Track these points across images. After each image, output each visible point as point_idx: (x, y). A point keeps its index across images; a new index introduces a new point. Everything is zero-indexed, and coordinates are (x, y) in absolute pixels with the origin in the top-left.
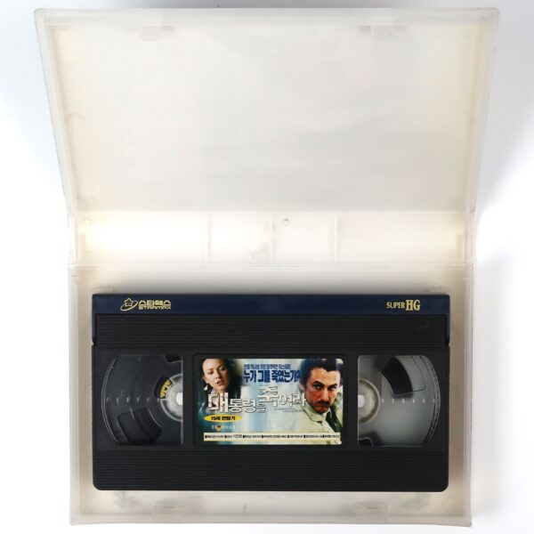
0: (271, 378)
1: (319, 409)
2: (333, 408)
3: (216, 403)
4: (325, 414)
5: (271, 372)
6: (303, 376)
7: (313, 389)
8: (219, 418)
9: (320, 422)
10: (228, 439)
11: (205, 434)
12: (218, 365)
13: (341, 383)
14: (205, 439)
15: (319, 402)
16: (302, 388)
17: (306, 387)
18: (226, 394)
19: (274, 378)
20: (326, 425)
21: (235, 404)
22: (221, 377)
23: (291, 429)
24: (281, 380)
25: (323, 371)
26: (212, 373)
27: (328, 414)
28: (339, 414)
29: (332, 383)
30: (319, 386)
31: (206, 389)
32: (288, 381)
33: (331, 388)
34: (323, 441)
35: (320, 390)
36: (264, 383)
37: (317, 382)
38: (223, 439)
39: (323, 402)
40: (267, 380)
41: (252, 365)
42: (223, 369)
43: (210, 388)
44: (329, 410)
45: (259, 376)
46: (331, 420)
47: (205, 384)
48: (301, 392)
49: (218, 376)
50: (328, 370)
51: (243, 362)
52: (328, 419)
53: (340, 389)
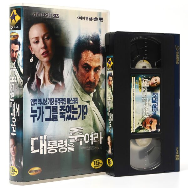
0: (154, 103)
1: (143, 123)
2: (143, 129)
3: (145, 82)
4: (141, 125)
5: (155, 103)
6: (154, 116)
7: (150, 120)
8: (140, 83)
9: (139, 124)
10: (133, 86)
11: (134, 77)
12: (158, 82)
13: (152, 131)
14: (133, 78)
15: (146, 123)
16: (150, 116)
17: (151, 117)
18: (148, 86)
19: (153, 105)
20: (138, 126)
21: (145, 89)
22: (154, 84)
23: (136, 112)
24: (153, 108)
25: (156, 124)
26: (155, 80)
27: (141, 127)
28: (142, 131)
29: (152, 128)
30: (151, 123)
31: (150, 78)
32: (152, 110)
33: (150, 127)
34: (132, 125)
35: (150, 123)
36: (152, 101)
37: (152, 122)
38: (133, 85)
39: (146, 124)
40: (153, 102)
41: (158, 96)
42: (156, 84)
43: (150, 80)
44: (143, 127)
45: (154, 99)
46: (139, 128)
47: (152, 77)
48: (149, 116)
49: (154, 82)
50: (156, 126)
51: (159, 92)
52: (140, 127)
53: (150, 131)
